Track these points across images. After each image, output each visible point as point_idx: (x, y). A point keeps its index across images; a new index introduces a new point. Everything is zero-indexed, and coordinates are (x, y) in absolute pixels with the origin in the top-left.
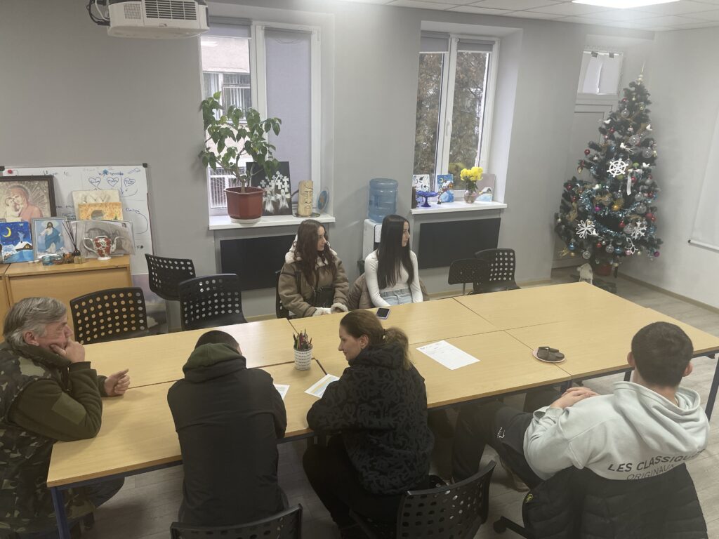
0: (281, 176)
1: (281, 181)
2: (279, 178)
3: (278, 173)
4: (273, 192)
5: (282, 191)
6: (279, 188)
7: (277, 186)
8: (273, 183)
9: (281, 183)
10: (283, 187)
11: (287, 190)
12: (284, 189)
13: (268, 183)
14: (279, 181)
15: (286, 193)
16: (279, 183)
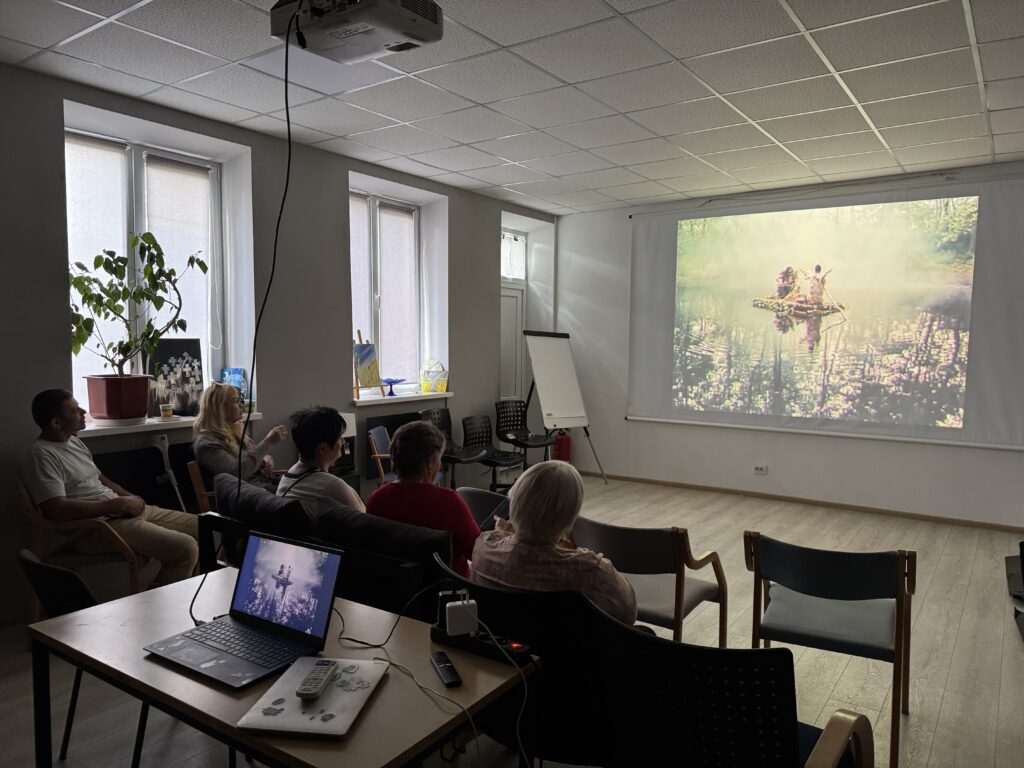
0: (190, 359)
1: (191, 365)
2: (187, 362)
3: (185, 354)
4: (180, 382)
5: (192, 379)
6: (188, 375)
7: (184, 373)
8: (179, 370)
9: (190, 369)
10: (193, 374)
11: (198, 380)
12: (194, 377)
13: (172, 369)
14: (187, 365)
15: (197, 383)
16: (187, 369)
